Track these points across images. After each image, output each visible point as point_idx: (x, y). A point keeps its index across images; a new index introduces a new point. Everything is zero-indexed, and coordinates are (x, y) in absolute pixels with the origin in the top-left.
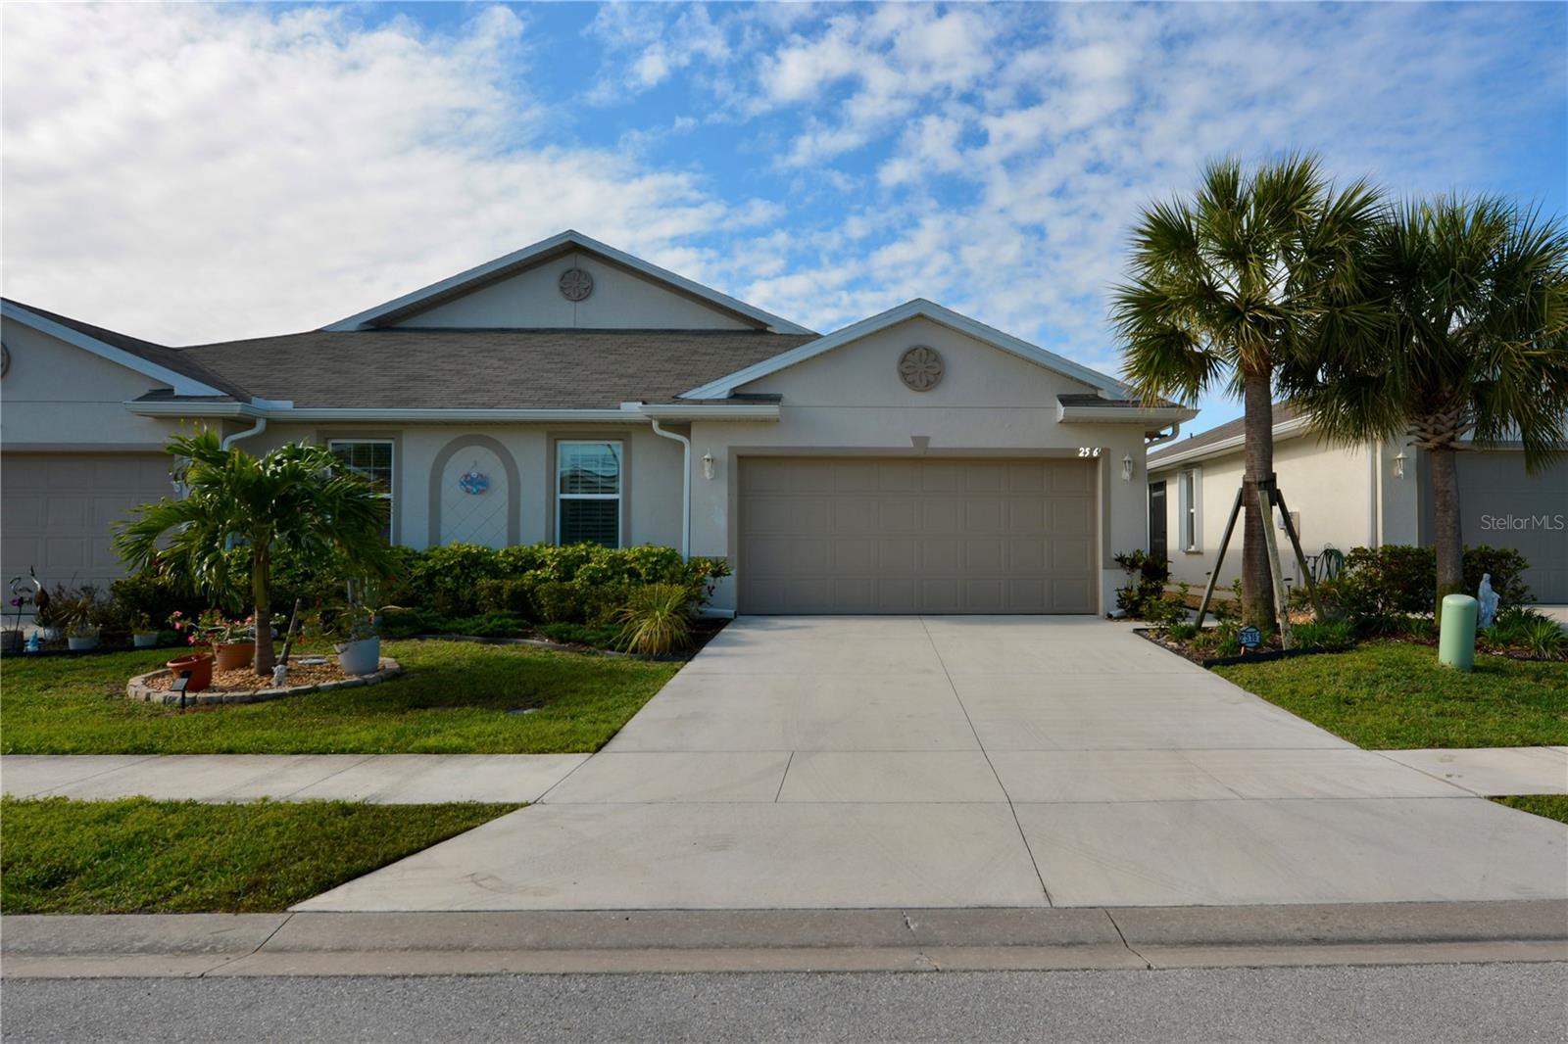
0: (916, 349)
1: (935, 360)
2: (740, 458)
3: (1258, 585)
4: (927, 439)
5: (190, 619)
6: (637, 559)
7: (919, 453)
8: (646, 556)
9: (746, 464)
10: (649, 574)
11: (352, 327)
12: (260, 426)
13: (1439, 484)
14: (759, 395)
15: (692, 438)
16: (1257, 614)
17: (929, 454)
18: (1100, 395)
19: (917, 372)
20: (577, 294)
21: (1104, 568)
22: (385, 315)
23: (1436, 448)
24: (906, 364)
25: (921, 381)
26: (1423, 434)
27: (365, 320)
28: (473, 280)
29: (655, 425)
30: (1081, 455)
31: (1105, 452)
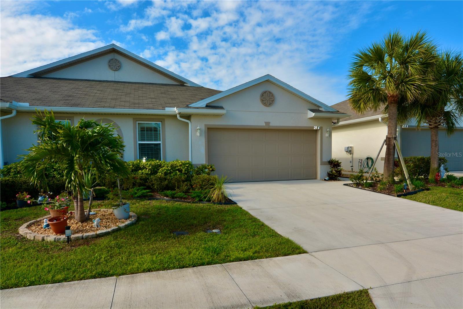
0: (266, 92)
1: (272, 96)
2: (208, 129)
3: (391, 170)
4: (269, 123)
5: (33, 198)
6: (181, 165)
7: (267, 128)
8: (184, 164)
9: (210, 130)
10: (185, 171)
11: (25, 76)
12: (14, 113)
13: (434, 138)
14: (215, 106)
15: (191, 121)
16: (390, 179)
17: (270, 128)
18: (320, 109)
19: (266, 100)
20: (115, 68)
21: (321, 165)
22: (38, 72)
23: (434, 127)
24: (263, 97)
25: (268, 103)
26: (430, 123)
27: (29, 74)
28: (75, 60)
29: (178, 116)
30: (315, 129)
31: (321, 128)
